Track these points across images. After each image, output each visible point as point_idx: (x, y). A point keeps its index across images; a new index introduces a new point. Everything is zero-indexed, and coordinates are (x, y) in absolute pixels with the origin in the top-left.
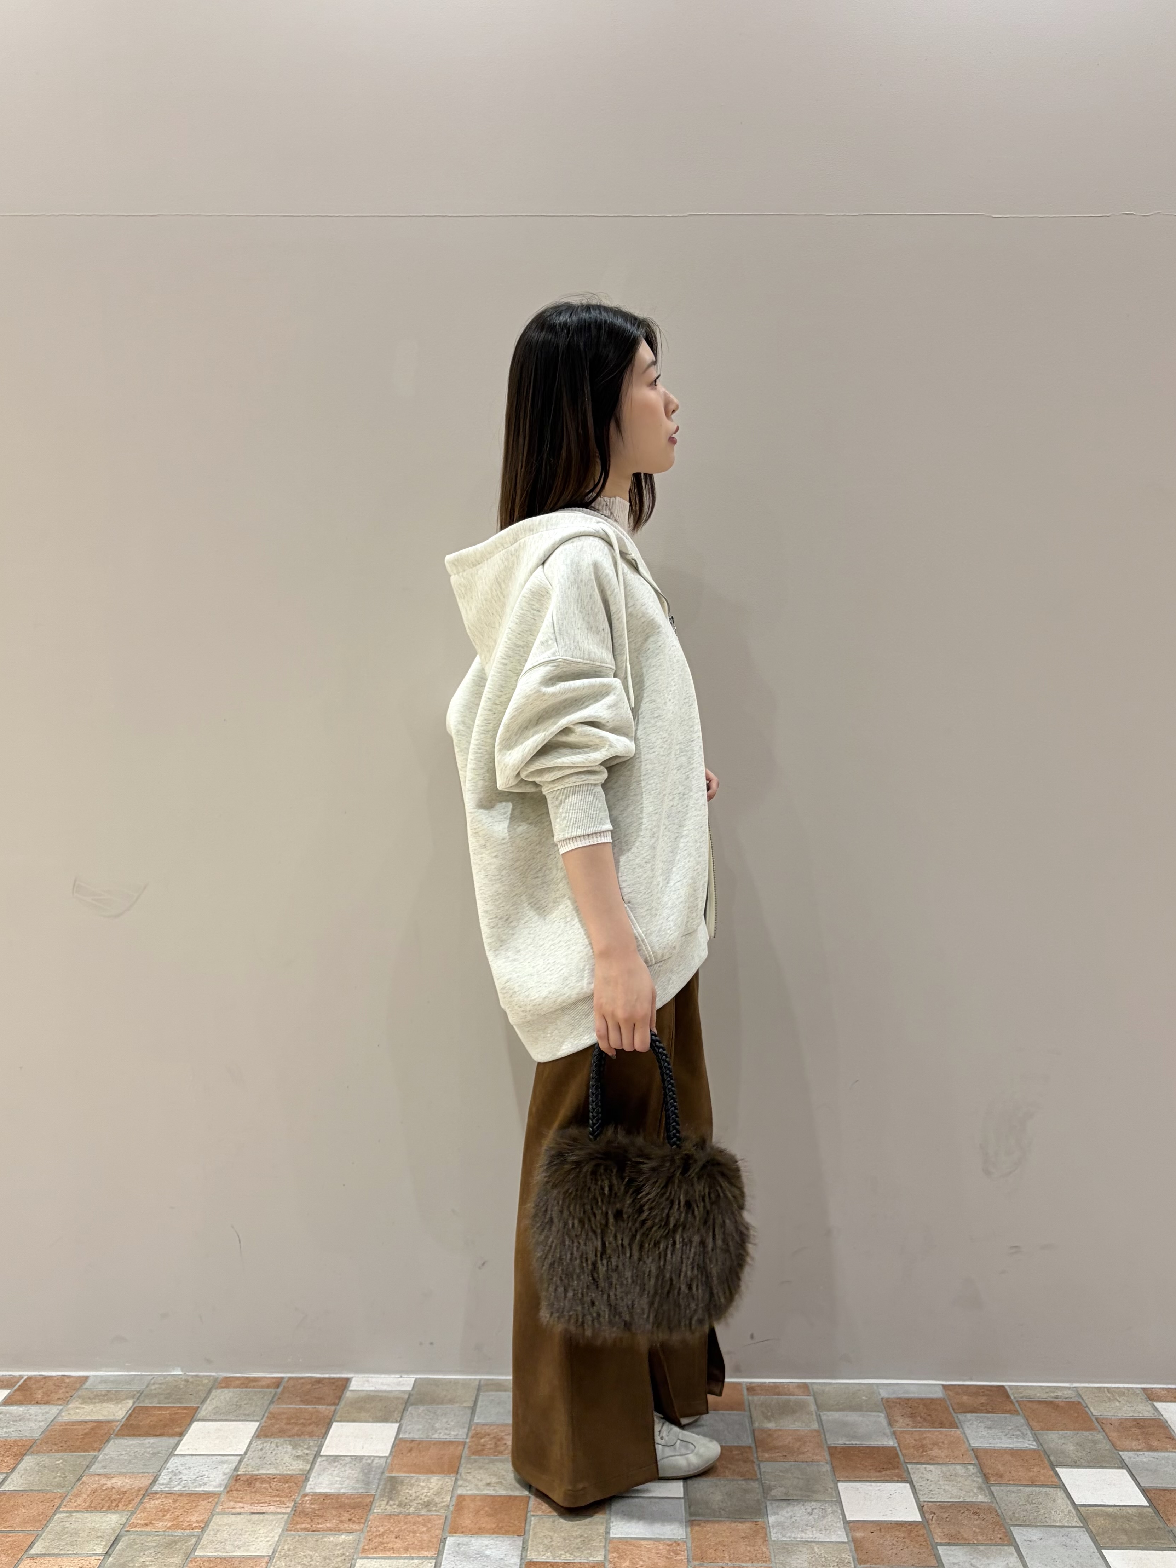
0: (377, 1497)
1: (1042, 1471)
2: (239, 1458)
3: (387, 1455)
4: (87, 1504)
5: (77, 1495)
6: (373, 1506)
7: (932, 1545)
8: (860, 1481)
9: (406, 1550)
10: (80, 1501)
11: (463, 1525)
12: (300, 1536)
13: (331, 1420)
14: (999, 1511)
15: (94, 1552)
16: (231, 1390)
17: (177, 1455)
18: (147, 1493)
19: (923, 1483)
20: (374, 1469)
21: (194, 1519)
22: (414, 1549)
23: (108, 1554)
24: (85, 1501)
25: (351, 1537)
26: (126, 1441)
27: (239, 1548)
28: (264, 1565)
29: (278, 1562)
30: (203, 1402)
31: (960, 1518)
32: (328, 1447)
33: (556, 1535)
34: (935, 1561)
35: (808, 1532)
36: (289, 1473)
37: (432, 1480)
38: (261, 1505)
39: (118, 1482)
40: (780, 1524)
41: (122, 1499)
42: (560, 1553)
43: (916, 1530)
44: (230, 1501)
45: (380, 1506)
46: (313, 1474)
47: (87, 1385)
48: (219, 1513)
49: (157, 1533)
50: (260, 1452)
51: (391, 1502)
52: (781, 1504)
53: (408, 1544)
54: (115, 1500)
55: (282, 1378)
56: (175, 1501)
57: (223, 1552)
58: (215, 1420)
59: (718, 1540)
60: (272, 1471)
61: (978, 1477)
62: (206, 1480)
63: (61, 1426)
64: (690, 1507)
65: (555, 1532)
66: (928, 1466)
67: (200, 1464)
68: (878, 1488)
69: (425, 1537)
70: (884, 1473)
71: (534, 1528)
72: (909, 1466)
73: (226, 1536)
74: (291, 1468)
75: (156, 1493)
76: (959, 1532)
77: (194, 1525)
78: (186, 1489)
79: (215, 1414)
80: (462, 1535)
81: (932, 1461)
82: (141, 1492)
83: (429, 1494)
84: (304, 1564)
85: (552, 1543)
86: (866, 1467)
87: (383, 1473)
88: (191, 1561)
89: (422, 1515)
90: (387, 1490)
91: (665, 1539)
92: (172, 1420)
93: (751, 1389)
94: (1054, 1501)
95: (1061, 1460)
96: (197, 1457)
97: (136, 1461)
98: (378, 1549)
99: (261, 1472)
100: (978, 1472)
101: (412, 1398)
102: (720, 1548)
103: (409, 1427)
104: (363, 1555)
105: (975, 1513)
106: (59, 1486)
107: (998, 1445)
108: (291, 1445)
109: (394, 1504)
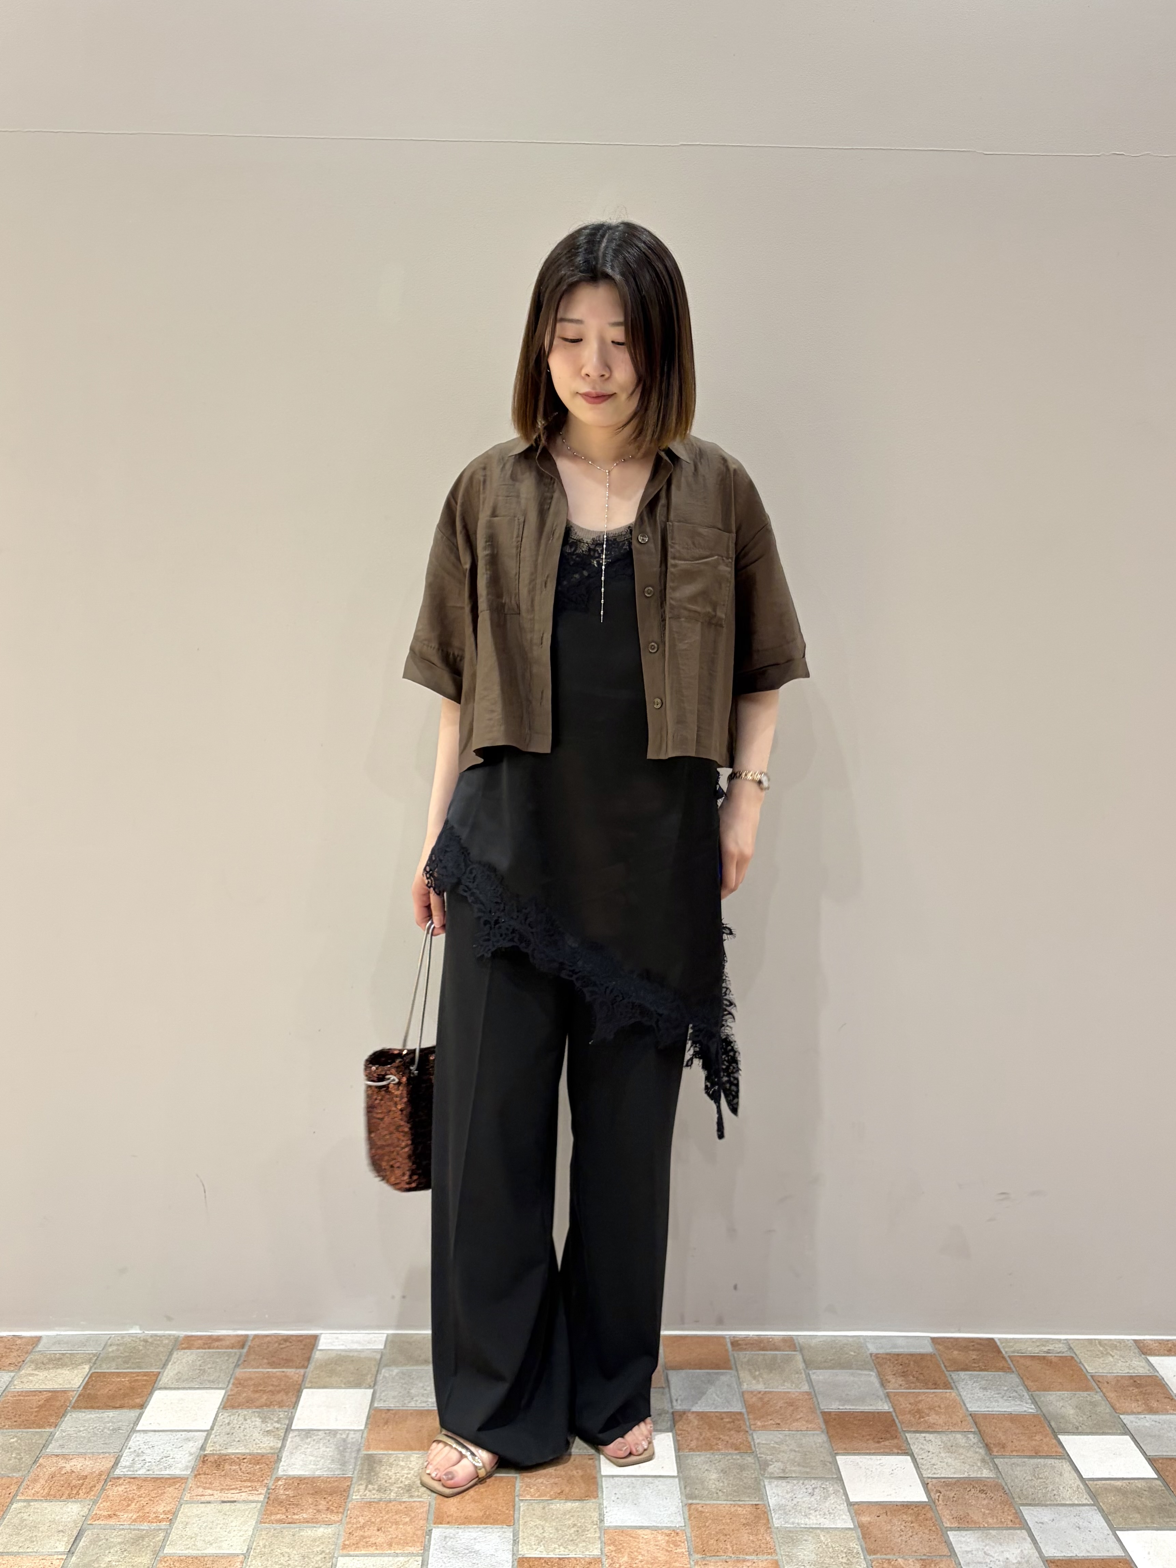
0: (354, 1480)
1: (1045, 1440)
2: (205, 1434)
3: (362, 1427)
4: (46, 1491)
5: (35, 1481)
6: (351, 1492)
7: (941, 1530)
8: (859, 1454)
9: (390, 1545)
10: (38, 1487)
11: (448, 1513)
12: (275, 1530)
13: (301, 1388)
14: (1006, 1488)
15: (57, 1550)
16: (195, 1351)
17: (139, 1431)
18: (109, 1478)
19: (924, 1456)
20: (349, 1446)
21: (161, 1510)
22: (398, 1544)
23: (70, 1552)
24: (43, 1489)
25: (330, 1530)
26: (84, 1414)
27: (211, 1544)
28: (238, 1564)
29: (254, 1562)
30: (164, 1366)
31: (967, 1497)
32: (298, 1419)
33: (547, 1524)
34: (947, 1550)
35: (811, 1516)
36: (259, 1451)
37: (412, 1459)
38: (232, 1491)
39: (76, 1464)
40: (781, 1507)
41: (83, 1484)
42: (554, 1546)
43: (923, 1512)
44: (198, 1487)
45: (358, 1491)
46: (285, 1454)
47: (40, 1347)
48: (187, 1502)
49: (121, 1527)
50: (228, 1429)
51: (370, 1487)
52: (780, 1482)
53: (392, 1538)
54: (75, 1486)
55: (247, 1336)
56: (140, 1487)
57: (194, 1549)
58: (178, 1389)
59: (719, 1528)
60: (241, 1450)
61: (981, 1448)
62: (171, 1461)
63: (15, 1396)
64: (685, 1488)
65: (546, 1520)
66: (927, 1435)
67: (165, 1442)
68: (879, 1462)
69: (409, 1528)
70: (883, 1443)
71: (524, 1516)
72: (908, 1435)
73: (196, 1530)
74: (262, 1445)
75: (119, 1478)
76: (968, 1515)
77: (162, 1516)
78: (151, 1472)
79: (177, 1381)
80: (448, 1526)
81: (931, 1429)
82: (103, 1476)
83: (409, 1476)
84: (281, 1564)
85: (545, 1534)
86: (863, 1436)
87: (359, 1450)
88: (161, 1561)
89: (404, 1502)
90: (365, 1471)
91: (662, 1528)
92: (132, 1388)
93: (736, 1343)
94: (1061, 1475)
95: (1062, 1425)
96: (161, 1433)
97: (95, 1438)
98: (360, 1545)
99: (230, 1451)
100: (980, 1441)
101: (384, 1358)
102: (722, 1537)
103: (383, 1394)
104: (345, 1552)
105: (982, 1491)
106: (15, 1469)
107: (995, 1409)
108: (261, 1418)
109: (374, 1489)
